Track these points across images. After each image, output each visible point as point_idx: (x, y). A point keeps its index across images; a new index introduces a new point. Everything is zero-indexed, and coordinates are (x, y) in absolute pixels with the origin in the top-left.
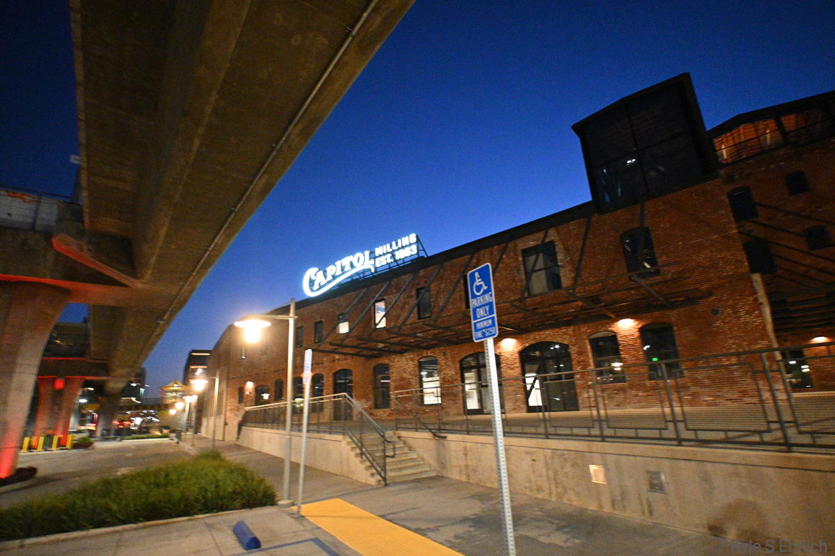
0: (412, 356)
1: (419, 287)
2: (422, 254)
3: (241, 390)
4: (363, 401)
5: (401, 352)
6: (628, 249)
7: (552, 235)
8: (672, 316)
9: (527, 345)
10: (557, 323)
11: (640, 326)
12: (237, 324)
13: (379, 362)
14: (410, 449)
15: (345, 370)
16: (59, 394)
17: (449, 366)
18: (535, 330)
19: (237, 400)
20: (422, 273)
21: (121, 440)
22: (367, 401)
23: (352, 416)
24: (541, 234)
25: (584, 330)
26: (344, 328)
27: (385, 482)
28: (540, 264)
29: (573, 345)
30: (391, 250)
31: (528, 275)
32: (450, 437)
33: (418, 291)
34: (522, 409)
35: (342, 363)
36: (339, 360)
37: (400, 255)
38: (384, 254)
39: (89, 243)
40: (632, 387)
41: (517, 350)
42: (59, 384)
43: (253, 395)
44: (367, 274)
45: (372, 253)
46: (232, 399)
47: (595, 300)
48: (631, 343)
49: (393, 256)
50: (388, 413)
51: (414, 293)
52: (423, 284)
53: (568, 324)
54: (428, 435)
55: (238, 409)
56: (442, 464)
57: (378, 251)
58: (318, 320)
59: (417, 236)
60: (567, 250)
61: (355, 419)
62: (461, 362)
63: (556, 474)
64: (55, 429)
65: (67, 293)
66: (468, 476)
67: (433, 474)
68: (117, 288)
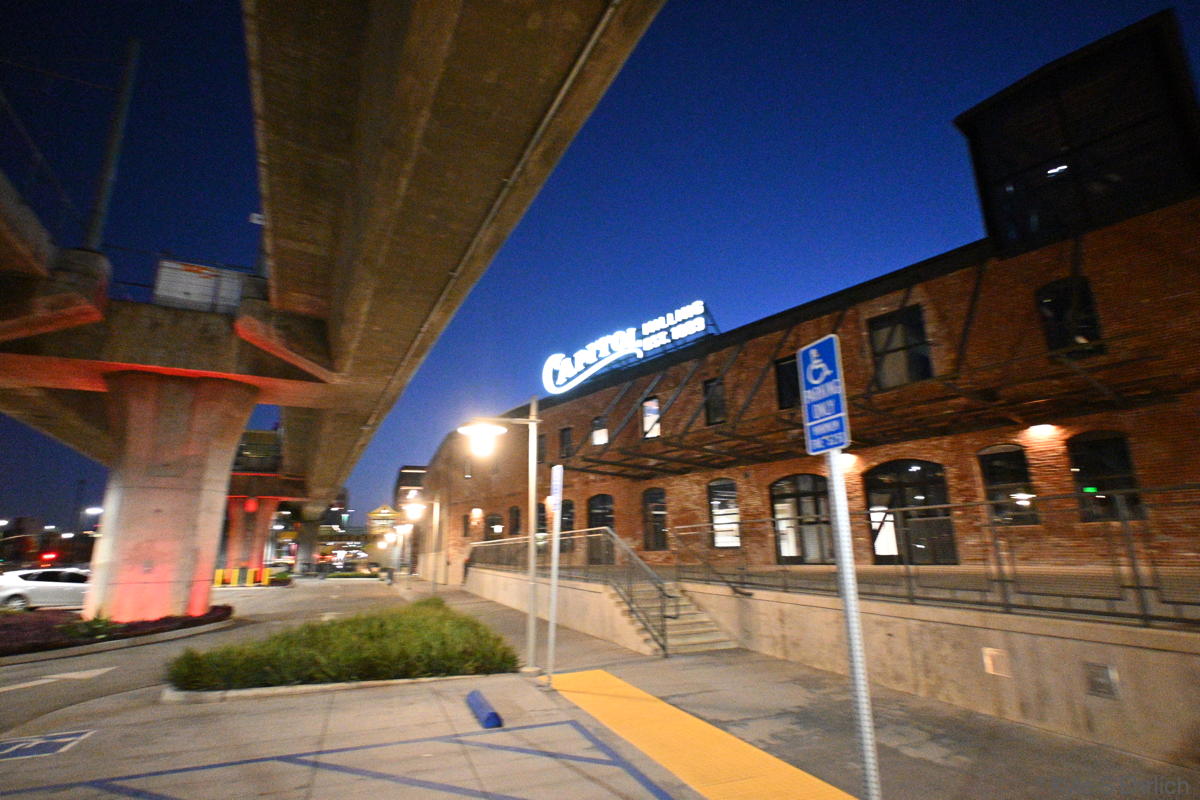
0: (698, 478)
1: (707, 378)
2: (712, 330)
3: (466, 519)
4: (629, 539)
5: (681, 472)
6: (1049, 313)
7: (918, 295)
8: (1126, 420)
9: (875, 464)
10: (924, 430)
11: (1067, 436)
12: (461, 430)
13: (653, 486)
14: (700, 608)
15: (603, 495)
16: (251, 518)
17: (753, 493)
18: (888, 442)
19: (460, 532)
20: (711, 357)
21: (325, 577)
22: (635, 539)
23: (613, 559)
24: (899, 295)
25: (968, 441)
26: (600, 437)
27: (665, 652)
28: (898, 342)
29: (951, 465)
30: (666, 326)
31: (878, 357)
32: (759, 594)
33: (706, 384)
34: (865, 558)
35: (599, 486)
36: (594, 481)
37: (679, 333)
38: (657, 332)
39: (278, 327)
40: (1051, 530)
41: (859, 472)
42: (251, 506)
43: (482, 526)
44: (632, 360)
45: (639, 330)
46: (455, 531)
47: (989, 395)
48: (1052, 462)
49: (669, 335)
50: (664, 556)
51: (700, 387)
52: (712, 375)
53: (943, 432)
54: (725, 590)
55: (463, 545)
56: (747, 632)
57: (648, 327)
58: (565, 426)
59: (705, 305)
60: (942, 318)
61: (618, 563)
62: (771, 487)
63: (926, 657)
64: (248, 560)
65: (255, 390)
66: (786, 652)
67: (733, 645)
68: (311, 385)
